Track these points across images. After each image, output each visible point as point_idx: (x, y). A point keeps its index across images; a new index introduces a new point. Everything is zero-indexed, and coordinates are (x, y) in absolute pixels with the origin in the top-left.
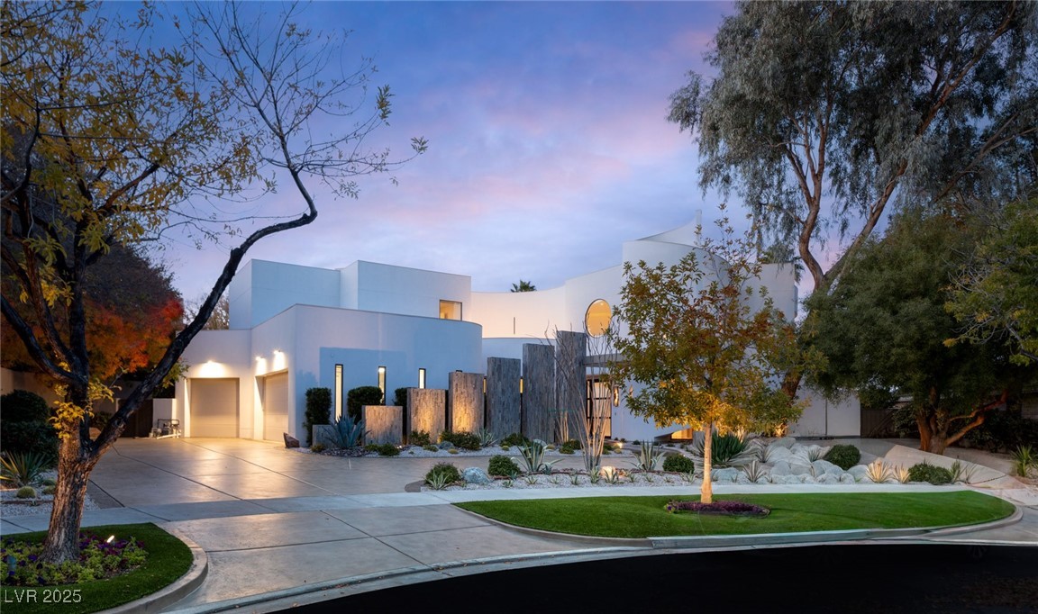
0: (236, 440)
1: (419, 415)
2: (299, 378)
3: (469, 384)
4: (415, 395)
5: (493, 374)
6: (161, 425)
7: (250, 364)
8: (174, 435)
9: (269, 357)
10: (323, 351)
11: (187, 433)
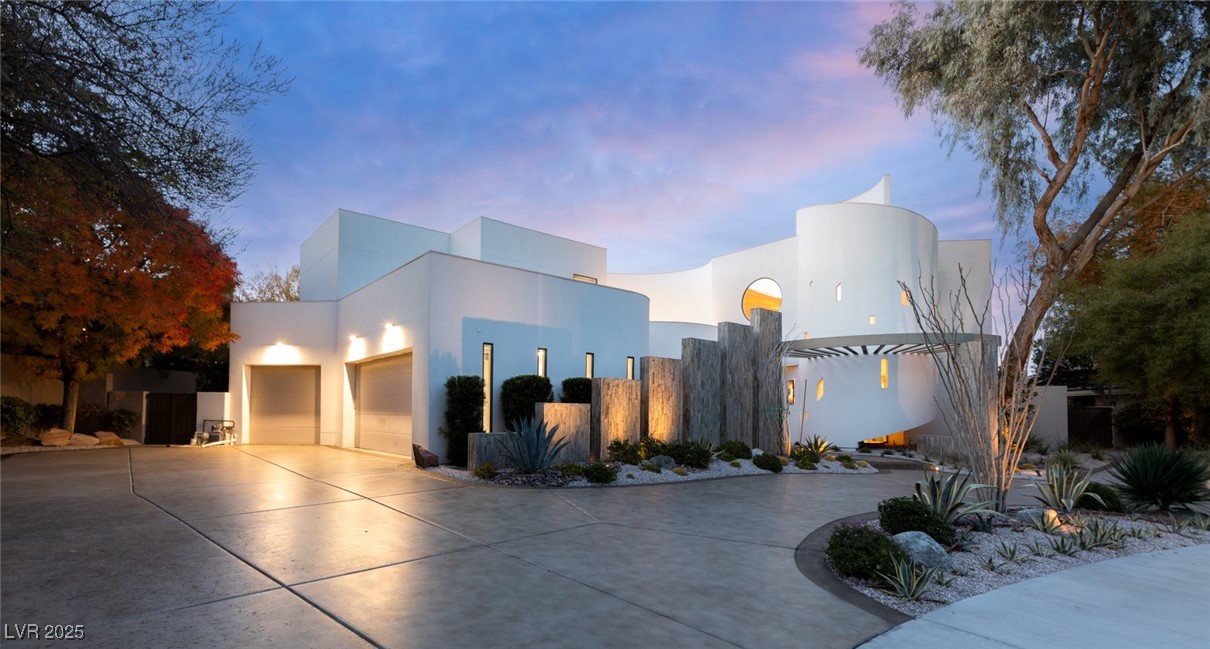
0: (315, 448)
1: (610, 416)
2: (433, 360)
3: (667, 374)
4: (606, 387)
5: (693, 360)
6: (208, 427)
7: (337, 345)
8: (226, 442)
9: (373, 334)
10: (467, 321)
11: (246, 438)
